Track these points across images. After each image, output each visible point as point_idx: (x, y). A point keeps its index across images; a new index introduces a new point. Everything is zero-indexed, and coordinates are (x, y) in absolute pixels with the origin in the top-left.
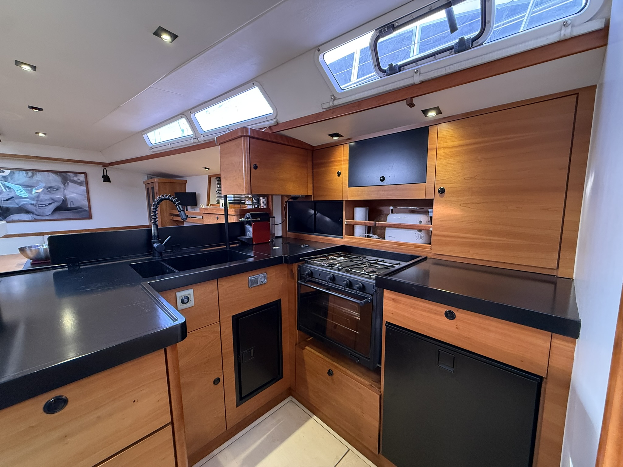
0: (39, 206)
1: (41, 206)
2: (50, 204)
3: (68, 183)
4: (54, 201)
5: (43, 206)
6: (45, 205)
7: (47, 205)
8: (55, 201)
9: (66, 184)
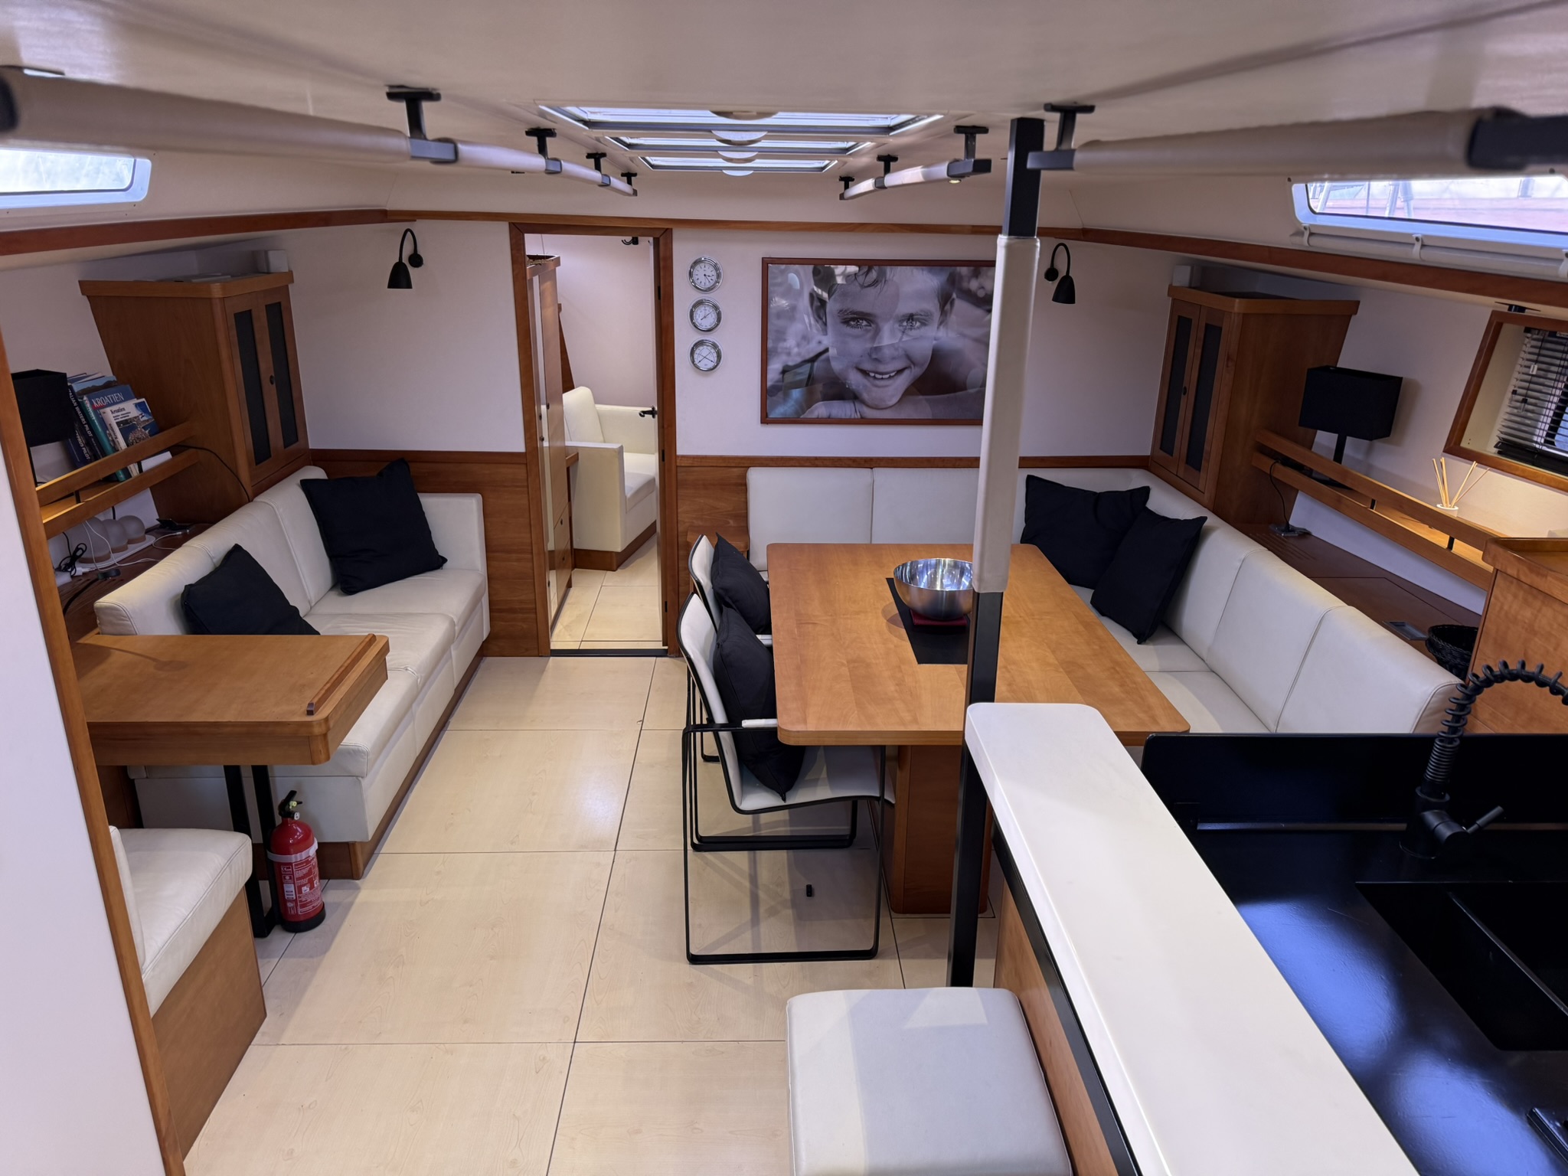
0: (874, 377)
1: (880, 377)
2: (900, 372)
3: (953, 299)
4: (911, 361)
5: (884, 376)
6: (887, 376)
7: (892, 374)
8: (914, 364)
9: (948, 307)
